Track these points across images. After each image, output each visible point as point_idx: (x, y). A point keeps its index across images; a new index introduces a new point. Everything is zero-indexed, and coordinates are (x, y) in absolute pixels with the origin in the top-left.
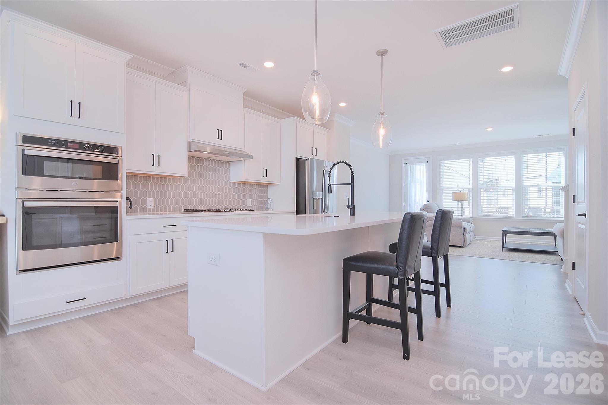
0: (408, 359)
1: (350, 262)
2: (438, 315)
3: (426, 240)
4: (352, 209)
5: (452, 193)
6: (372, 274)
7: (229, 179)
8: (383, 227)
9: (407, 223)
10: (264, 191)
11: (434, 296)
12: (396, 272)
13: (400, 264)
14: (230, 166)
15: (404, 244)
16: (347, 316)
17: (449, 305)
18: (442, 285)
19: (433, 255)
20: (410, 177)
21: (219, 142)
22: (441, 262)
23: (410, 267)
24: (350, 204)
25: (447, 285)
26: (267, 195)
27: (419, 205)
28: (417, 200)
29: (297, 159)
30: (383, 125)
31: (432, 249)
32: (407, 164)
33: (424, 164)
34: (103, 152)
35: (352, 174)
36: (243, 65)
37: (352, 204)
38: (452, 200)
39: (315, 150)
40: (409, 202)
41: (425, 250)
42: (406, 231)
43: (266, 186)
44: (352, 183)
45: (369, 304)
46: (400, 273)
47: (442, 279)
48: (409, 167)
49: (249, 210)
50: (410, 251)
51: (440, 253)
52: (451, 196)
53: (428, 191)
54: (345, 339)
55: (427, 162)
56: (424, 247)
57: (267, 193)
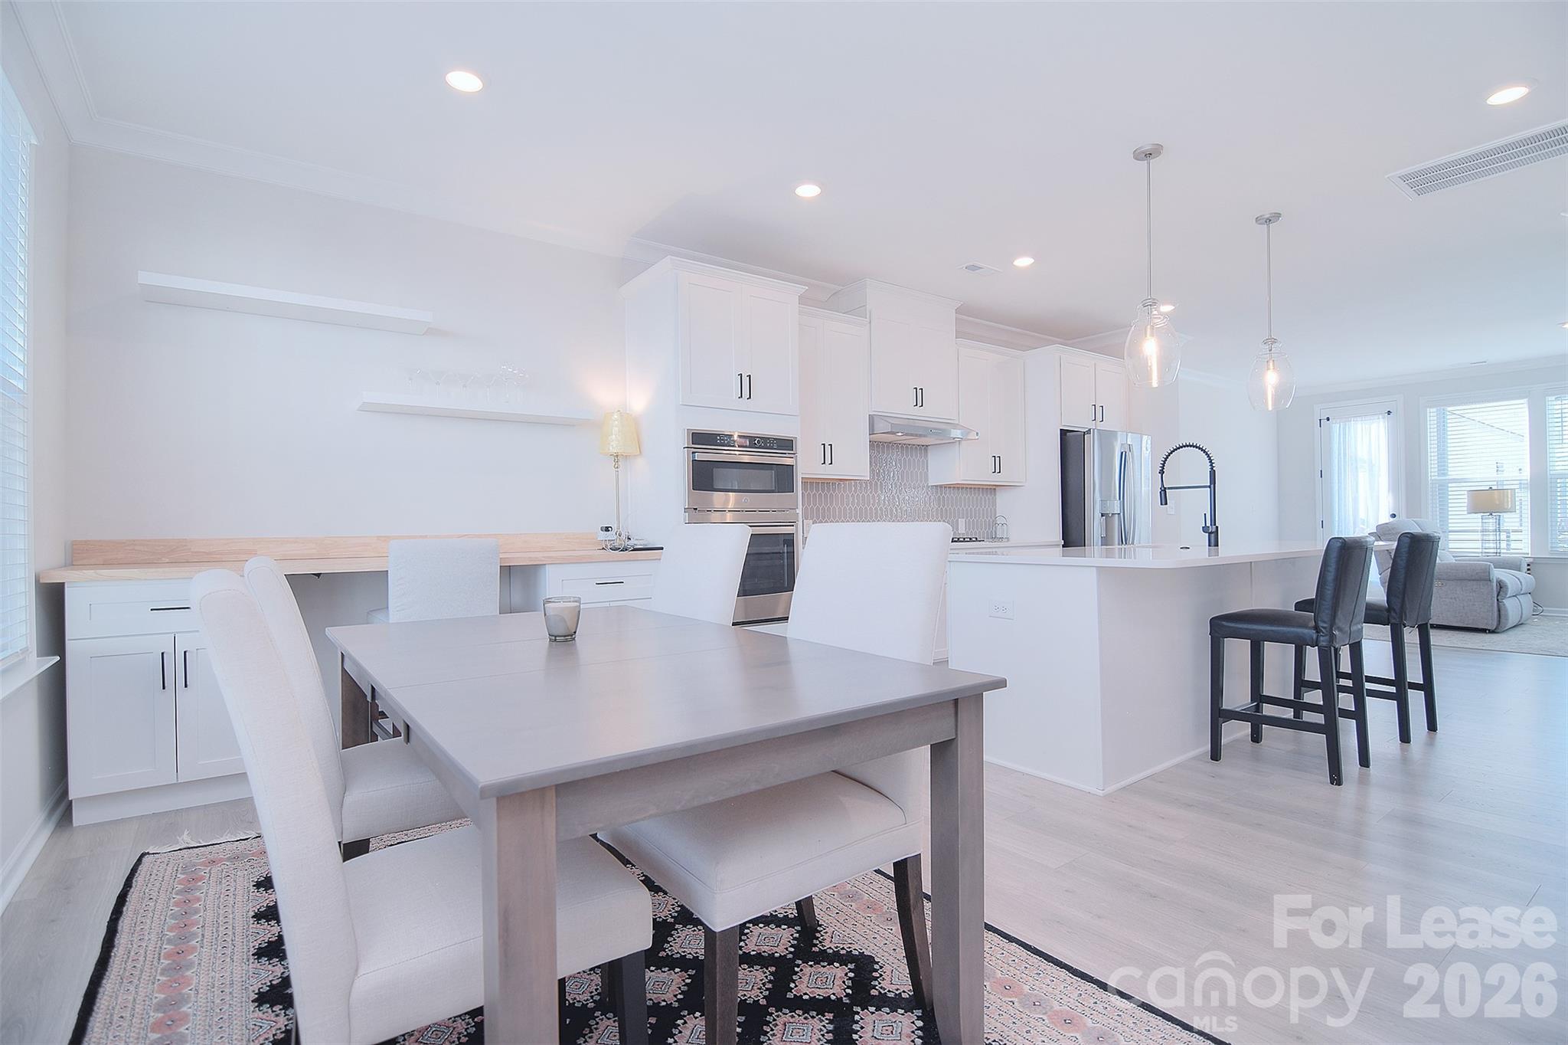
0: (1339, 783)
1: (1224, 623)
2: (1405, 737)
3: (1375, 590)
4: (1213, 537)
5: (1466, 493)
6: (1262, 642)
7: (927, 480)
8: (1282, 565)
9: (1334, 555)
10: (985, 501)
11: (1395, 702)
12: (1315, 636)
13: (1321, 624)
14: (927, 452)
15: (1329, 590)
16: (1219, 715)
17: (1432, 726)
18: (1415, 686)
19: (1393, 621)
20: (1339, 454)
21: (918, 412)
22: (1411, 637)
23: (1340, 629)
24: (1208, 524)
25: (1427, 687)
26: (995, 510)
27: (1367, 527)
28: (1362, 515)
29: (1063, 433)
30: (1273, 364)
31: (1390, 609)
32: (1328, 419)
33: (1381, 420)
34: (775, 449)
35: (1212, 469)
36: (973, 268)
37: (1213, 523)
38: (1466, 513)
39: (1099, 410)
40: (1337, 519)
41: (1368, 612)
42: (1332, 568)
43: (992, 489)
44: (1212, 486)
45: (1257, 705)
46: (1322, 638)
47: (1414, 674)
48: (1336, 427)
49: (974, 539)
50: (1341, 601)
51: (1408, 616)
52: (1464, 500)
53: (1394, 487)
54: (1215, 755)
55: (1389, 413)
56: (1370, 607)
57: (994, 504)
